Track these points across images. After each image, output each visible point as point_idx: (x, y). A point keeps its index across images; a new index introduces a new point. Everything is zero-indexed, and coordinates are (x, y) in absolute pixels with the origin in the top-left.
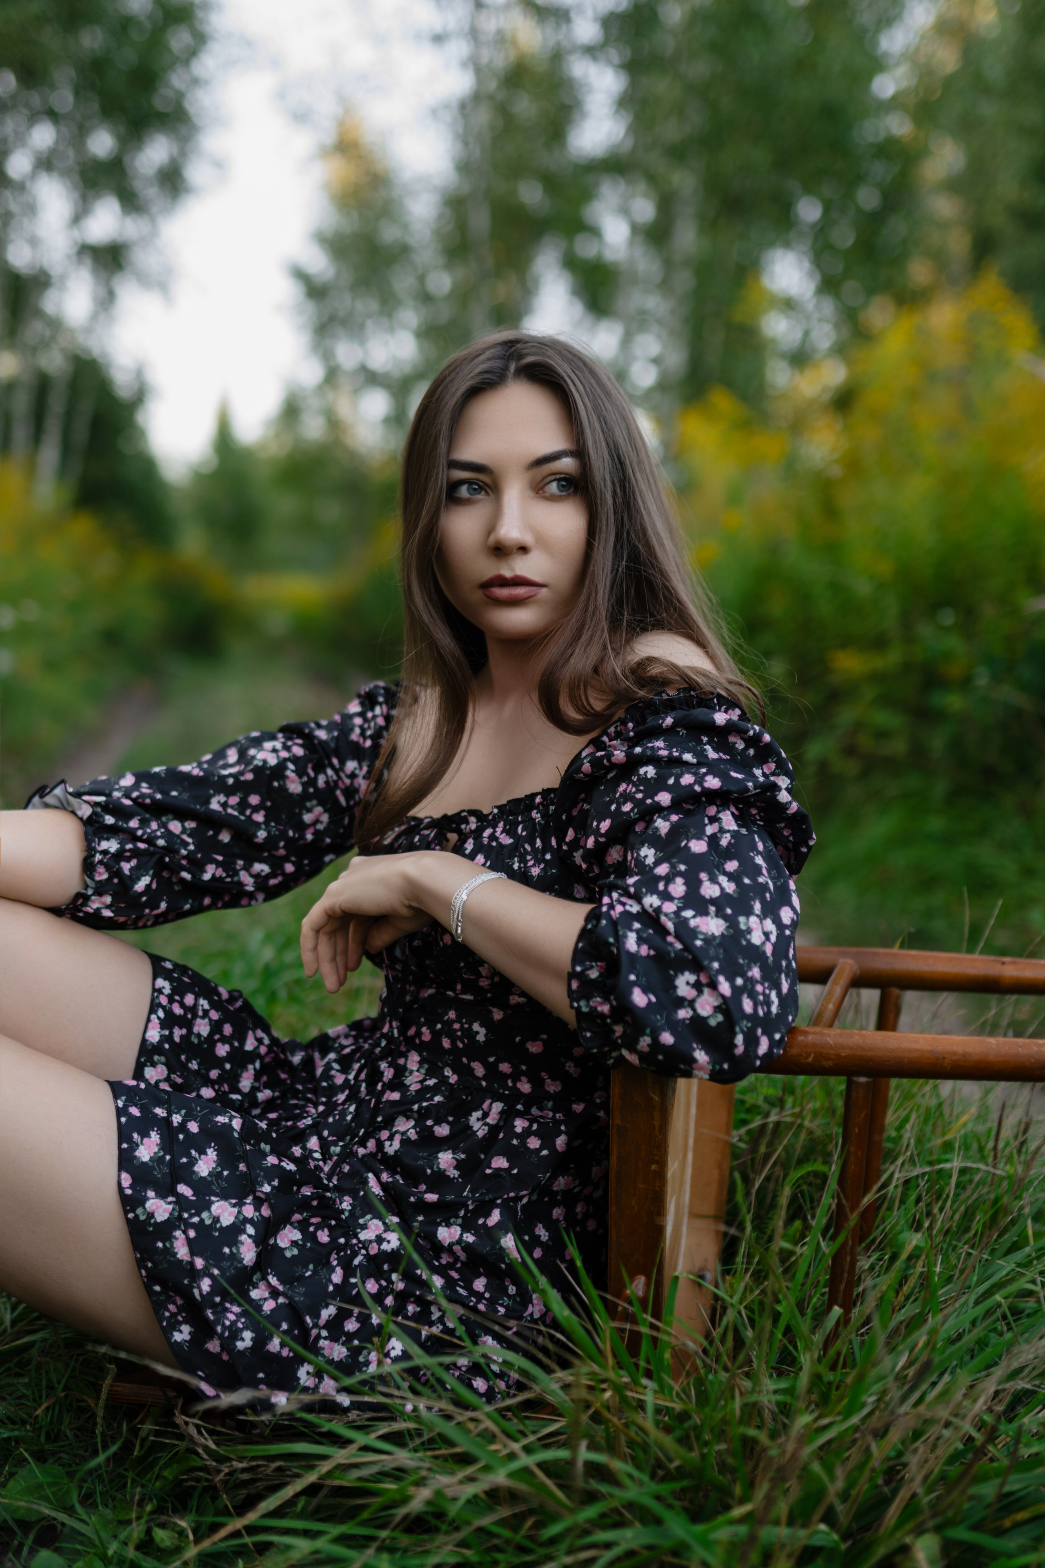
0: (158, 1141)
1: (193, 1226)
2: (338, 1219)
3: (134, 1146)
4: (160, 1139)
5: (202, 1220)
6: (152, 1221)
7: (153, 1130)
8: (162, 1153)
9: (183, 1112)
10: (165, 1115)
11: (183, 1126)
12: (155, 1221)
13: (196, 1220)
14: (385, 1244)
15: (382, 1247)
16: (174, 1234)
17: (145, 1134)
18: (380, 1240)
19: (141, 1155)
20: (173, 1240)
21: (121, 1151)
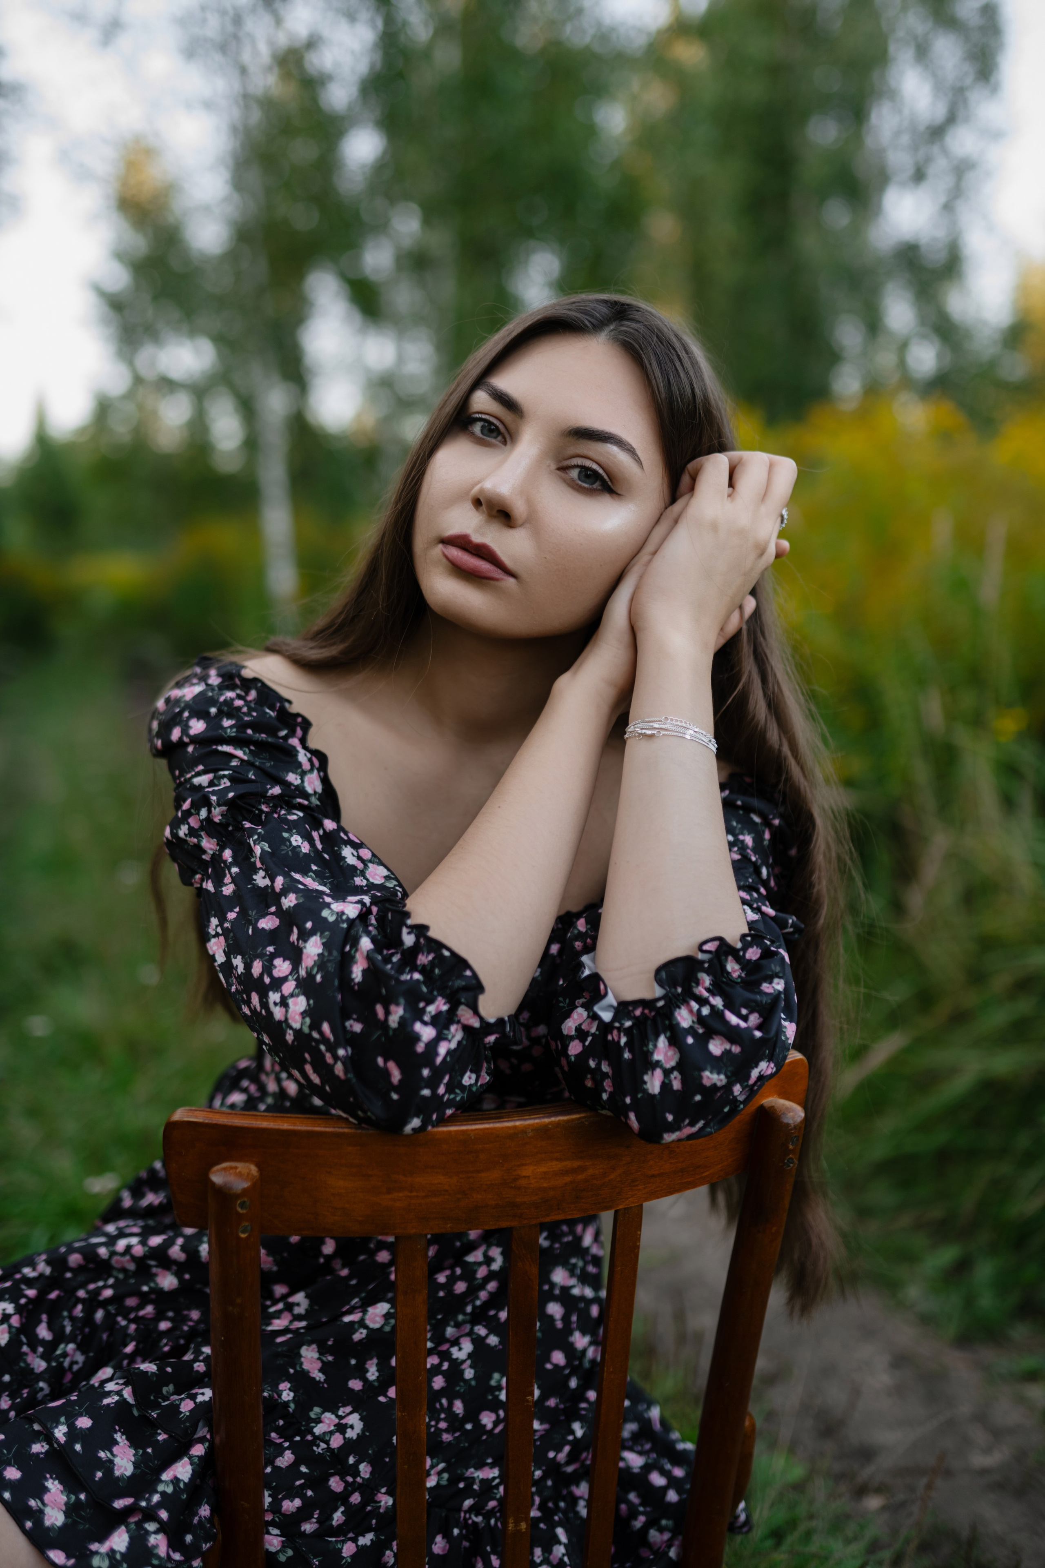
0: (60, 1487)
1: (159, 1505)
2: (286, 1416)
3: (38, 1516)
4: (61, 1483)
5: (163, 1494)
6: (118, 1557)
7: (46, 1479)
8: (73, 1498)
9: (63, 1419)
10: (47, 1447)
11: (73, 1434)
12: (121, 1553)
13: (156, 1498)
14: (349, 1430)
15: (347, 1436)
16: (150, 1545)
17: (40, 1492)
18: (341, 1428)
19: (52, 1520)
20: (156, 1551)
21: (29, 1535)
